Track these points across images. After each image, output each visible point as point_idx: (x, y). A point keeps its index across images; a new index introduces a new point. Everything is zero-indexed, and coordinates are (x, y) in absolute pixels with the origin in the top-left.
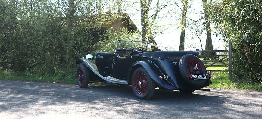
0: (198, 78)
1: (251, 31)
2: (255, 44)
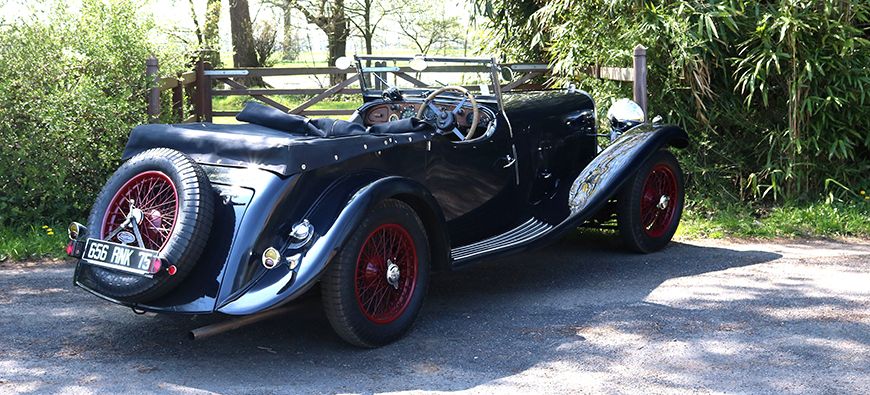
1: (732, 9)
2: (746, 60)
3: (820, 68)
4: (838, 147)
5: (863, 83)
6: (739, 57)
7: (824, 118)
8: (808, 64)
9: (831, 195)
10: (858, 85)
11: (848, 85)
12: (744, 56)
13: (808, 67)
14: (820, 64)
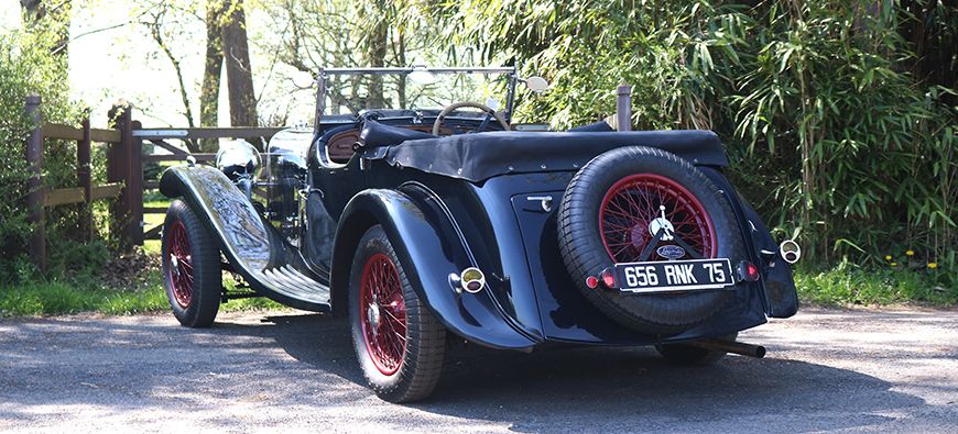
0: (663, 282)
1: (732, 36)
2: (749, 98)
3: (833, 105)
4: (857, 203)
5: (886, 122)
6: (739, 94)
7: (840, 165)
8: (819, 101)
9: (845, 260)
10: (881, 127)
11: (868, 127)
12: (746, 92)
13: (819, 103)
14: (834, 100)
